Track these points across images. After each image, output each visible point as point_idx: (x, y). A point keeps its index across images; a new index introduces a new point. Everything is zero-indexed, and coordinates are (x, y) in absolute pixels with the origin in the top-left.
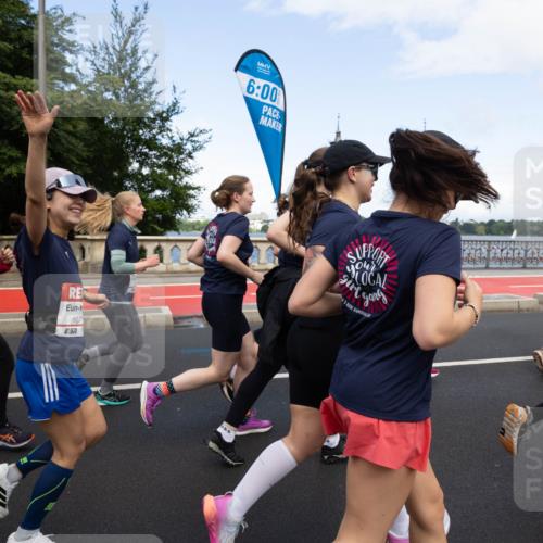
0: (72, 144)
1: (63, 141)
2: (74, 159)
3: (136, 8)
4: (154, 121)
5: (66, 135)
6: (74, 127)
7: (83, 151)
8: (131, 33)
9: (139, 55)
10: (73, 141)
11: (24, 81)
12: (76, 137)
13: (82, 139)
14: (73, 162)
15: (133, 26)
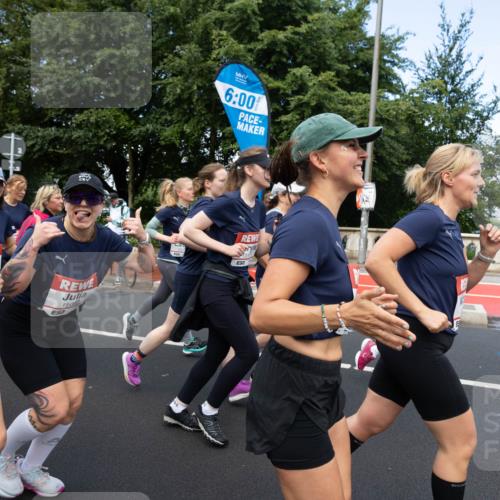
0: (394, 149)
1: (387, 146)
2: (395, 161)
3: (463, 15)
4: (473, 121)
5: (390, 140)
6: (397, 132)
7: (403, 154)
8: (456, 39)
9: (463, 60)
10: (396, 145)
11: (357, 97)
12: (398, 141)
13: (404, 143)
14: (394, 164)
15: (459, 32)
